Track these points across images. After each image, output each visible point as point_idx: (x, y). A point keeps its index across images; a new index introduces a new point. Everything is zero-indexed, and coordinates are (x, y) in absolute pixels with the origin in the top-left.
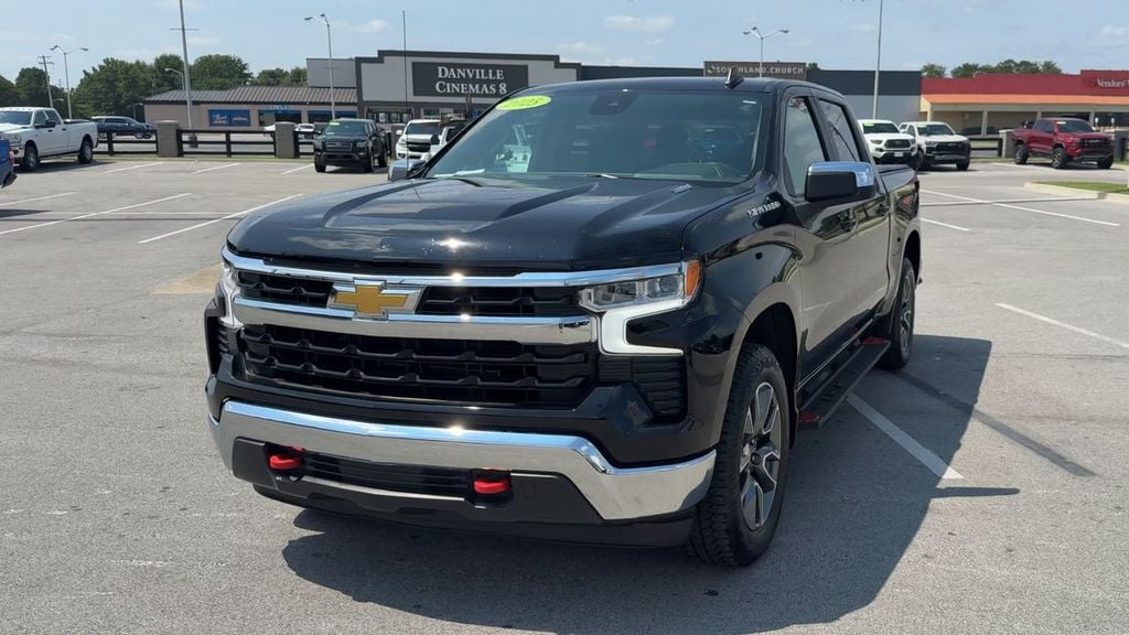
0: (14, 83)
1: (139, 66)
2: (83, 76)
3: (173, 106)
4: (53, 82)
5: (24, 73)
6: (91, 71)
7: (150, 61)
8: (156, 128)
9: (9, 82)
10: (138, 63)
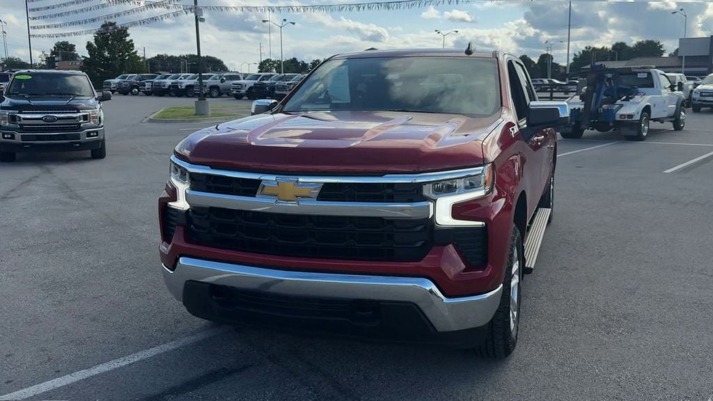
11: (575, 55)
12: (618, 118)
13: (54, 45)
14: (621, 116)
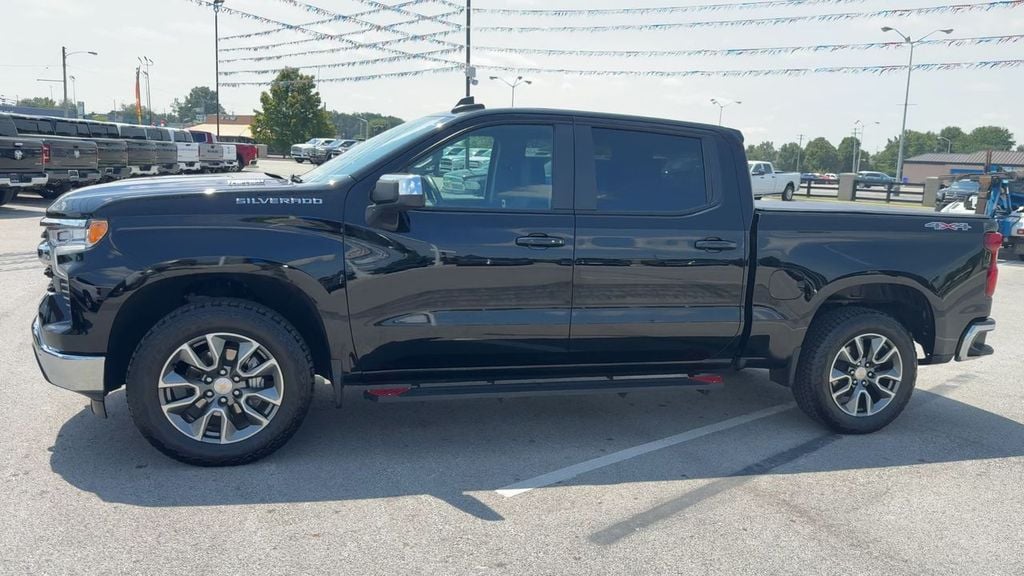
0: (837, 148)
1: (929, 136)
2: (887, 142)
3: (938, 166)
4: (863, 147)
5: (845, 141)
6: (893, 139)
7: (937, 131)
8: (926, 182)
9: (833, 147)
10: (928, 133)
11: (889, 141)
12: (1014, 233)
13: (190, 91)
14: (1018, 231)
